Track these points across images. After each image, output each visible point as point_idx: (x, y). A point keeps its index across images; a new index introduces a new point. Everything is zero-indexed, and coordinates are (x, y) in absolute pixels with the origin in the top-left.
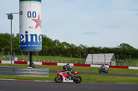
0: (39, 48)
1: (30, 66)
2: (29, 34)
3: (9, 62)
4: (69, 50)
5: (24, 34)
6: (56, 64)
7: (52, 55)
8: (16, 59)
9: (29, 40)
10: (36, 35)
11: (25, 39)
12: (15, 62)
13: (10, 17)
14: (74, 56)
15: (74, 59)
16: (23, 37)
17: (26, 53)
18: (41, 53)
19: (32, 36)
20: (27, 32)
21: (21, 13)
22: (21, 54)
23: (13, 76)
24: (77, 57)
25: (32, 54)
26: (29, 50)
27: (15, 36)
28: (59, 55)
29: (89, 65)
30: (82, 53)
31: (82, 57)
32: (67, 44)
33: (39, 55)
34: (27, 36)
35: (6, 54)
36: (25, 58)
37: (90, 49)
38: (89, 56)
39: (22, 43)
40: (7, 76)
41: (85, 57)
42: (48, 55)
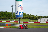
0: (22, 17)
1: (19, 23)
3: (12, 22)
5: (17, 12)
6: (28, 22)
7: (27, 19)
8: (15, 21)
10: (21, 13)
11: (17, 14)
12: (14, 22)
13: (12, 6)
14: (34, 19)
16: (17, 13)
17: (18, 19)
18: (23, 19)
19: (20, 13)
20: (18, 12)
21: (16, 5)
22: (16, 19)
23: (13, 27)
24: (35, 20)
25: (20, 19)
26: (19, 18)
27: (14, 13)
28: (29, 19)
30: (37, 18)
31: (37, 20)
32: (32, 15)
33: (22, 19)
34: (18, 13)
35: (11, 19)
36: (17, 20)
37: (39, 17)
38: (39, 19)
39: (16, 15)
41: (38, 20)
42: (25, 19)
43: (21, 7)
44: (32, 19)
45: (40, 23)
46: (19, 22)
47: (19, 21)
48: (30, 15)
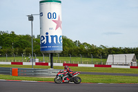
0: (60, 49)
1: (52, 67)
2: (49, 35)
3: (30, 64)
4: (89, 50)
5: (45, 35)
6: (77, 65)
7: (73, 56)
8: (37, 60)
9: (50, 41)
10: (56, 36)
11: (45, 40)
12: (37, 64)
13: (31, 18)
14: (94, 57)
15: (95, 60)
16: (44, 38)
17: (46, 55)
18: (62, 54)
19: (52, 37)
20: (47, 33)
21: (41, 14)
22: (42, 56)
23: (34, 78)
24: (98, 58)
25: (52, 55)
26: (49, 51)
27: (36, 37)
28: (79, 56)
29: (110, 66)
30: (103, 54)
31: (103, 58)
32: (88, 45)
33: (60, 56)
34: (47, 37)
35: (27, 55)
36: (46, 59)
37: (111, 49)
38: (110, 56)
39: (43, 44)
40: (28, 78)
41: (106, 58)
42: (69, 56)
43: (57, 19)
44: (90, 57)
45: (113, 69)
46: (49, 64)
47: (52, 62)
48: (84, 44)
